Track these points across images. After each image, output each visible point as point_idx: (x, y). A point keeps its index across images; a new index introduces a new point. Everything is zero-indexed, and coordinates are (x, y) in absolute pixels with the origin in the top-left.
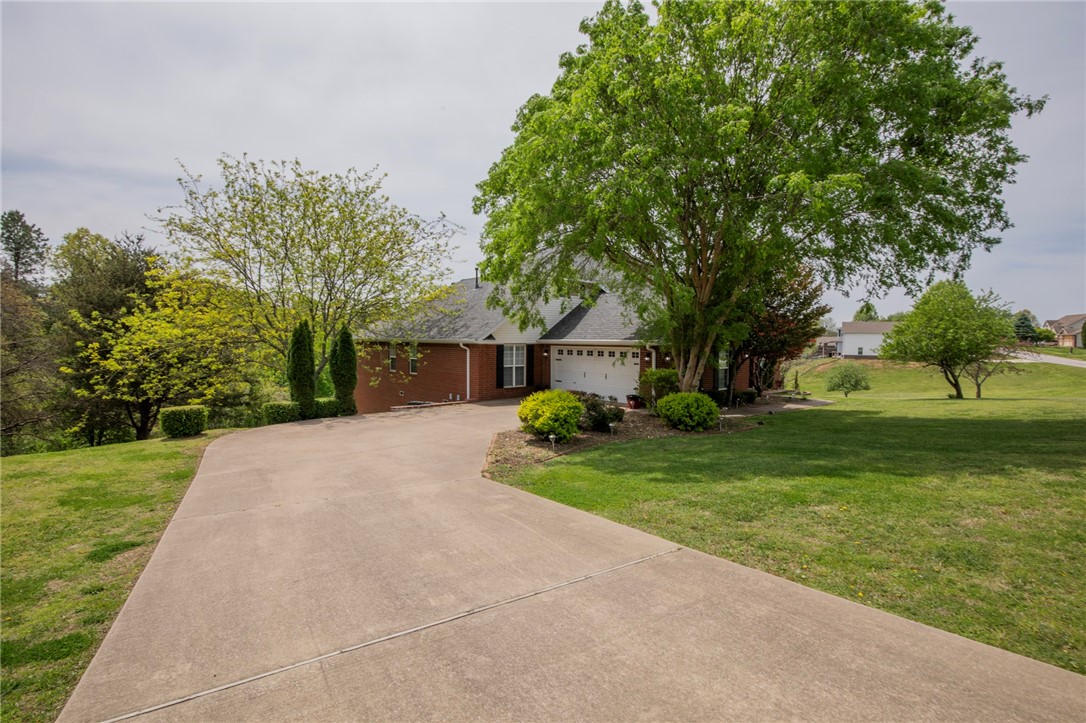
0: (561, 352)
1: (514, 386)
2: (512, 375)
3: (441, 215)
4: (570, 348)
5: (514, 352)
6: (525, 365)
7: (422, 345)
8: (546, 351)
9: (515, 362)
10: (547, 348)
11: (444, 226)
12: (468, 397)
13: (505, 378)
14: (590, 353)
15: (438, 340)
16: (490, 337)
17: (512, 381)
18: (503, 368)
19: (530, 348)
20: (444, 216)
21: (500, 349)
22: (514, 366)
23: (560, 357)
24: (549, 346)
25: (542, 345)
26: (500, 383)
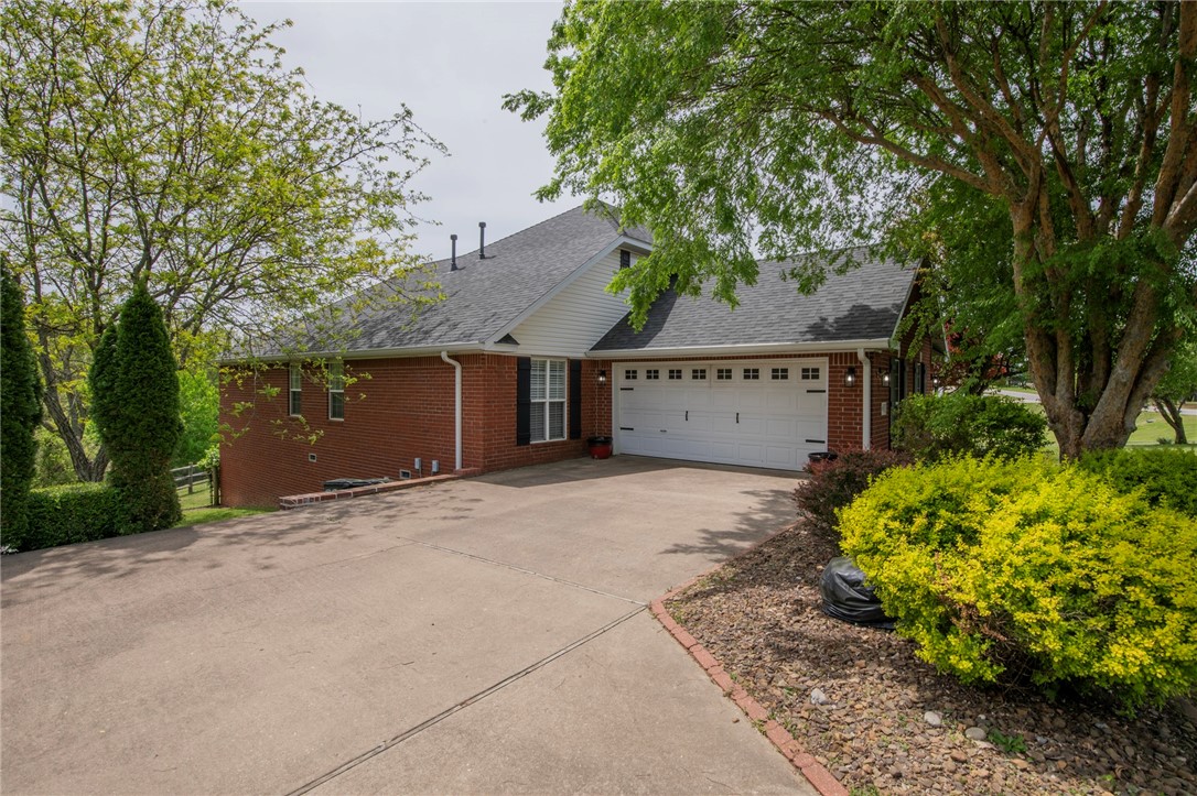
0: (631, 375)
1: (548, 440)
2: (543, 416)
3: (401, 111)
4: (653, 366)
5: (548, 373)
6: (565, 400)
7: (355, 364)
8: (603, 374)
9: (548, 392)
10: (604, 367)
11: (408, 129)
12: (458, 466)
13: (533, 425)
14: (699, 374)
15: (390, 349)
16: (508, 339)
17: (543, 429)
18: (528, 404)
19: (575, 366)
20: (409, 113)
21: (524, 366)
22: (548, 400)
23: (630, 383)
24: (608, 363)
25: (594, 363)
26: (523, 436)
